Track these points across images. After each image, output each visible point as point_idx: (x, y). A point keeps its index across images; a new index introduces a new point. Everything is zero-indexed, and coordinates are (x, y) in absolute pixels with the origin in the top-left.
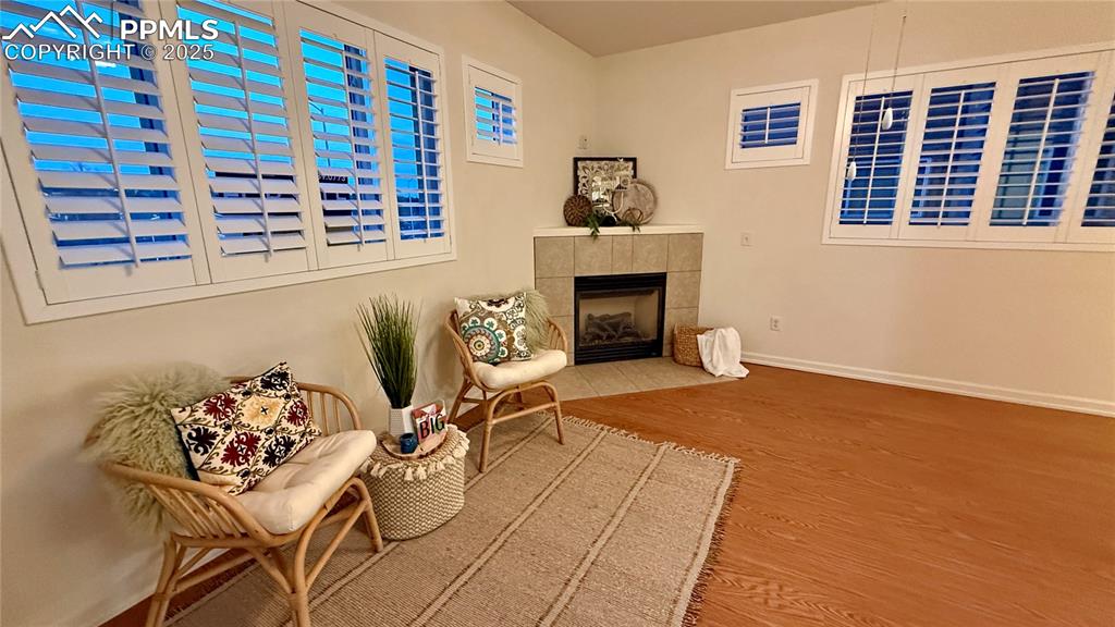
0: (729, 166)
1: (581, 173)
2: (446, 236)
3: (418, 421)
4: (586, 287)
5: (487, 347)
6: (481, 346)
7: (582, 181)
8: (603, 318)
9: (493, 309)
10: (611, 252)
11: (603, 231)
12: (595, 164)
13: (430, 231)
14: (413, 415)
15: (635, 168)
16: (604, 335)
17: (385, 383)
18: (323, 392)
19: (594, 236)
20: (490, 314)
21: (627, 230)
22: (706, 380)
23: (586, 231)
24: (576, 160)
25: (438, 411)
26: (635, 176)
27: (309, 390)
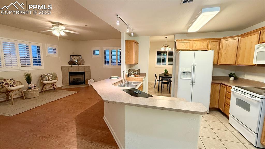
0: (92, 57)
1: (72, 57)
2: (42, 66)
3: (31, 86)
4: (71, 74)
5: (45, 79)
6: (44, 79)
7: (72, 59)
8: (76, 79)
9: (47, 75)
10: (75, 69)
11: (73, 66)
12: (74, 56)
13: (38, 65)
14: (31, 85)
15: (81, 57)
16: (75, 81)
17: (27, 82)
18: (18, 81)
19: (72, 66)
20: (46, 75)
21: (77, 66)
22: (88, 86)
23: (70, 66)
24: (71, 56)
25: (35, 85)
26: (81, 58)
27: (16, 81)
